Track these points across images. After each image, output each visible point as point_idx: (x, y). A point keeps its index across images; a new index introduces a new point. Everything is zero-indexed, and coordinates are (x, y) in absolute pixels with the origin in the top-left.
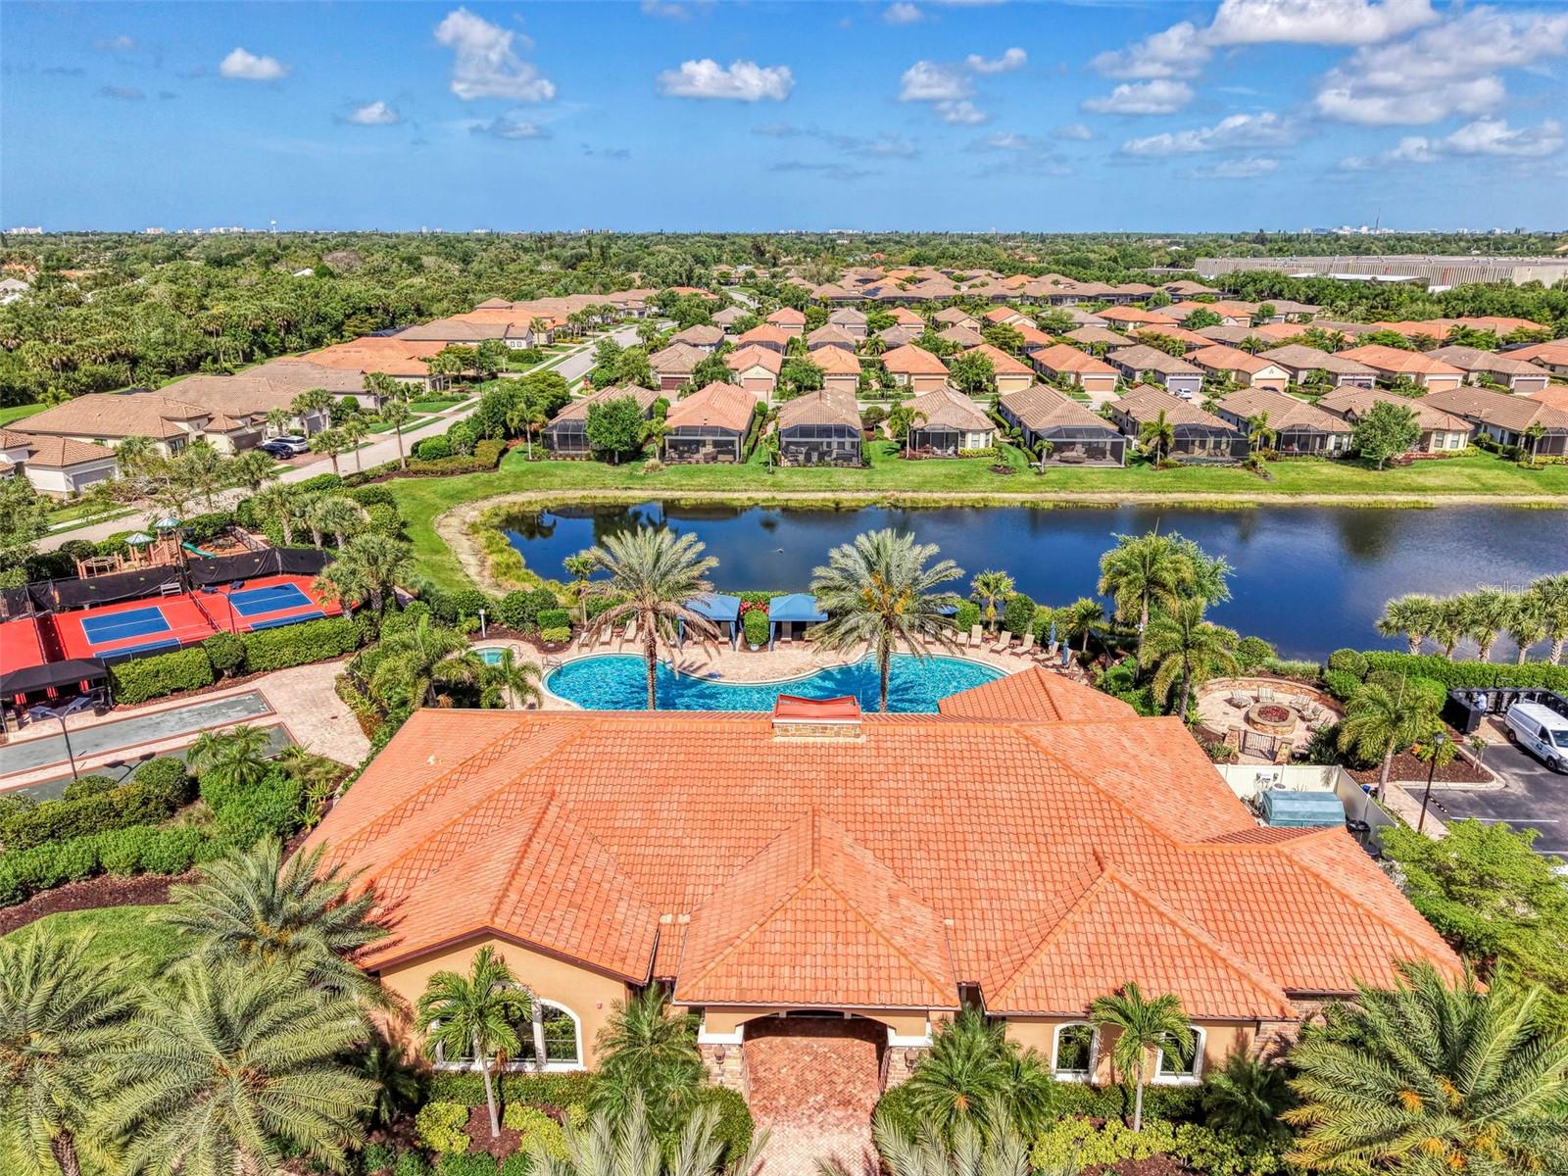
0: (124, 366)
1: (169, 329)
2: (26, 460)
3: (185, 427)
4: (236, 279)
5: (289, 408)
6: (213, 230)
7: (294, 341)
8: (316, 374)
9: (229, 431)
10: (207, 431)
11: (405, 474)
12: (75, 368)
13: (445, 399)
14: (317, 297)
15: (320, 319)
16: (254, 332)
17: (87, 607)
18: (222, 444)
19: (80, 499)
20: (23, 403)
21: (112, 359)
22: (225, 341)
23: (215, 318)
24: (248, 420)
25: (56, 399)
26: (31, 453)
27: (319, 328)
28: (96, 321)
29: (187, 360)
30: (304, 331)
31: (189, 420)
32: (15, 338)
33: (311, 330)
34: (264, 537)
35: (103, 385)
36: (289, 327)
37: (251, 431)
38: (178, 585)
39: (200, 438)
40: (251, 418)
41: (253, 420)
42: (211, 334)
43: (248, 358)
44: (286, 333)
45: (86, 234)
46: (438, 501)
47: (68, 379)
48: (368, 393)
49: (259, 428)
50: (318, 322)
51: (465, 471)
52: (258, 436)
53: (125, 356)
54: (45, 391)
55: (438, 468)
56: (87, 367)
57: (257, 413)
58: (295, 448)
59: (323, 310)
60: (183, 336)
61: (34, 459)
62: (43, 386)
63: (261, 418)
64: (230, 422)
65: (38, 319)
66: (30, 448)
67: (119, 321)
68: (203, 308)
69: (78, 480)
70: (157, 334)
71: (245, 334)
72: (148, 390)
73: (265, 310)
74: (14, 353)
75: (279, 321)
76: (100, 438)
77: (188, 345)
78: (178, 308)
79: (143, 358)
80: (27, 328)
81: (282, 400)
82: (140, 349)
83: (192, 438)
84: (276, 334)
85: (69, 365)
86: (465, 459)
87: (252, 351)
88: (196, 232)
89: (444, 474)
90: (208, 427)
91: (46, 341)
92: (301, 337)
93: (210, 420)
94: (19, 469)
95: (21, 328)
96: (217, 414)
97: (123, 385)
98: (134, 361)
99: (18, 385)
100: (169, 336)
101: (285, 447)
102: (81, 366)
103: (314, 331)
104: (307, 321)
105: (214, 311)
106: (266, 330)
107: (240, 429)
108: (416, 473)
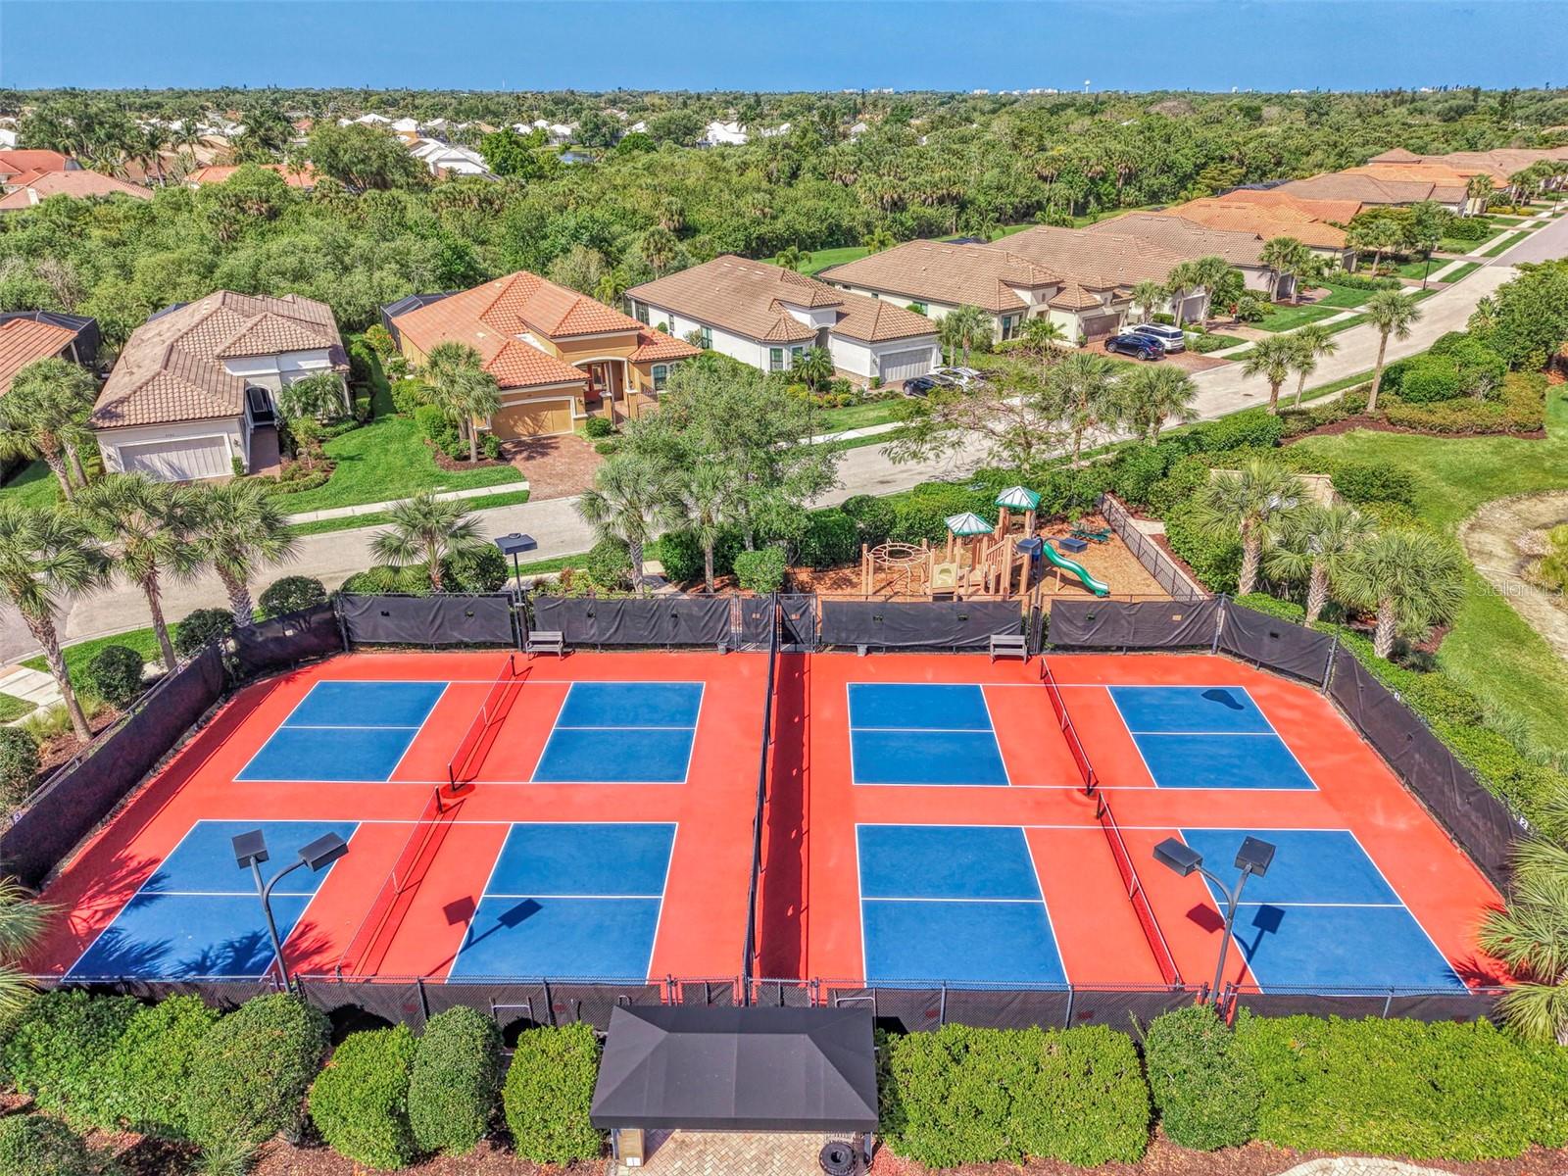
0: (951, 210)
1: (1006, 169)
2: (832, 326)
3: (1026, 297)
4: (1067, 125)
5: (1163, 282)
6: (1031, 91)
7: (1131, 193)
8: (1191, 235)
9: (1083, 309)
10: (1050, 306)
11: (1372, 423)
12: (904, 209)
13: (1360, 285)
14: (1168, 141)
15: (1167, 168)
16: (1092, 179)
17: (862, 650)
18: (1067, 327)
19: (883, 391)
20: (847, 245)
21: (941, 201)
22: (1060, 188)
23: (1054, 159)
24: (1109, 295)
25: (882, 243)
26: (840, 316)
27: (1164, 179)
28: (932, 159)
29: (1015, 208)
30: (1145, 182)
31: (1034, 288)
32: (855, 172)
33: (1153, 181)
34: (1159, 528)
35: (928, 230)
36: (1130, 178)
37: (1109, 311)
38: (1021, 640)
39: (1041, 314)
40: (1113, 294)
41: (1115, 296)
42: (1044, 179)
43: (1081, 210)
44: (1126, 183)
45: (927, 93)
46: (1447, 489)
47: (894, 221)
48: (1265, 268)
49: (1119, 308)
50: (1163, 172)
51: (1484, 431)
52: (1115, 320)
53: (954, 199)
54: (871, 232)
55: (1436, 419)
56: (914, 208)
57: (1124, 286)
58: (1168, 344)
59: (1173, 157)
60: (1018, 180)
61: (842, 326)
62: (868, 225)
63: (1125, 294)
64: (1086, 295)
65: (878, 153)
66: (840, 309)
67: (954, 160)
68: (1042, 149)
69: (885, 362)
70: (991, 176)
71: (1082, 180)
72: (978, 241)
73: (1108, 153)
74: (849, 189)
75: (1121, 169)
76: (919, 303)
77: (1021, 191)
78: (1015, 147)
79: (972, 202)
80: (867, 163)
81: (1156, 270)
82: (971, 193)
83: (1032, 315)
84: (1113, 185)
85: (898, 205)
86: (1480, 407)
87: (1087, 202)
88: (1015, 93)
89: (1444, 431)
90: (1056, 300)
91: (880, 176)
92: (1140, 190)
93: (1060, 290)
94: (821, 337)
95: (861, 162)
96: (1072, 283)
97: (946, 233)
98: (963, 205)
99: (845, 223)
100: (1004, 179)
101: (1154, 342)
102: (909, 206)
103: (1155, 183)
104: (1152, 170)
105: (1054, 153)
106: (1104, 179)
107: (1097, 307)
108: (1393, 423)
